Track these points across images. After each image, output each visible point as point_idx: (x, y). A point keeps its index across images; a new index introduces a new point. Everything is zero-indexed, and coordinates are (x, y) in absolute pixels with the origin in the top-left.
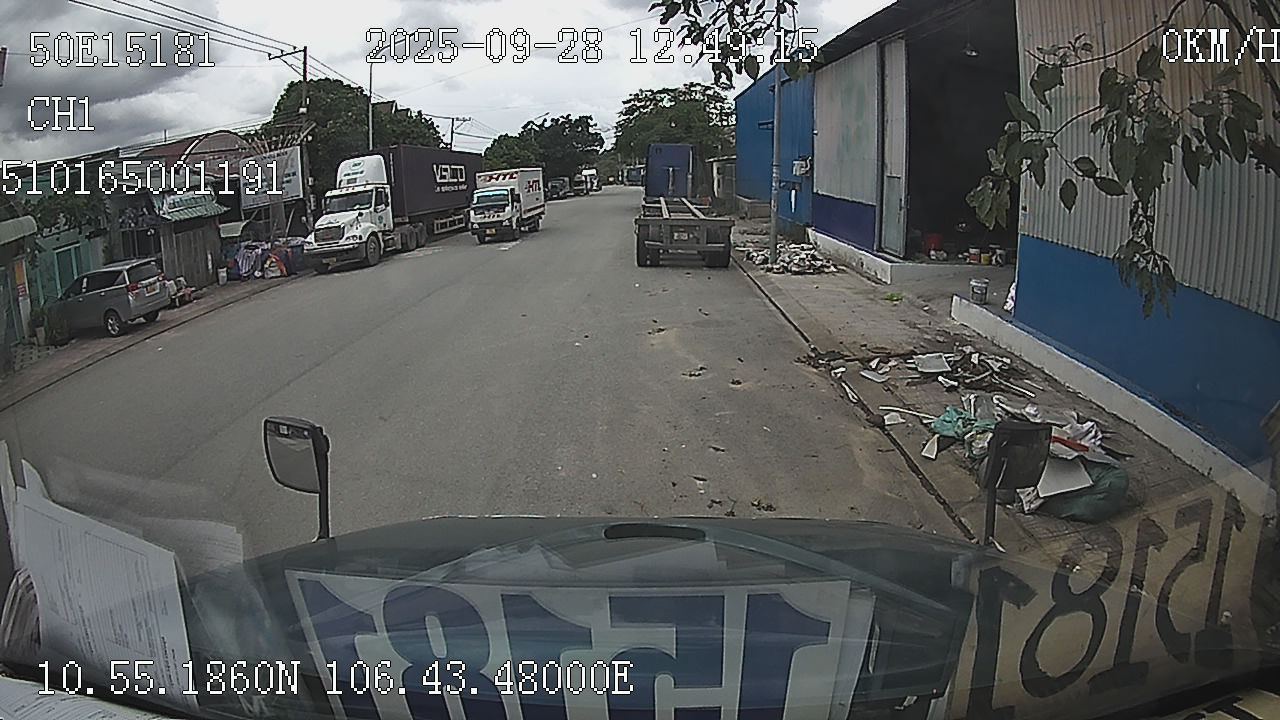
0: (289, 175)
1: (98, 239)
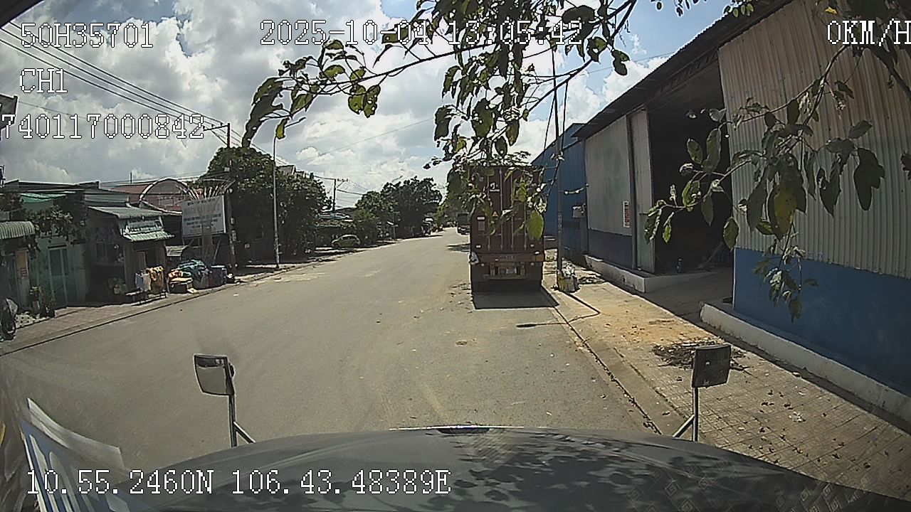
0: (216, 216)
1: (79, 245)
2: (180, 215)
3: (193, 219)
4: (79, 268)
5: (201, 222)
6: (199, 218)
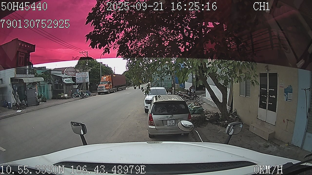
0: (86, 77)
1: (50, 84)
2: (75, 77)
3: (79, 78)
4: (50, 90)
5: (82, 79)
6: (81, 78)
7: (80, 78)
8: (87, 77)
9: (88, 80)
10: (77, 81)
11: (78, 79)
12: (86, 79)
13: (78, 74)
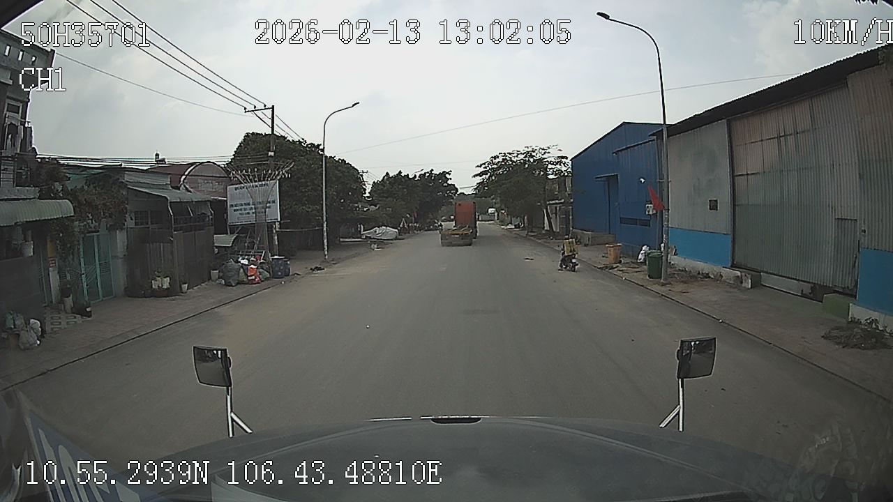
0: (269, 202)
2: (226, 201)
5: (251, 209)
6: (249, 204)
7: (244, 207)
8: (274, 202)
9: (275, 213)
10: (234, 217)
11: (235, 210)
12: (269, 207)
13: (236, 189)
